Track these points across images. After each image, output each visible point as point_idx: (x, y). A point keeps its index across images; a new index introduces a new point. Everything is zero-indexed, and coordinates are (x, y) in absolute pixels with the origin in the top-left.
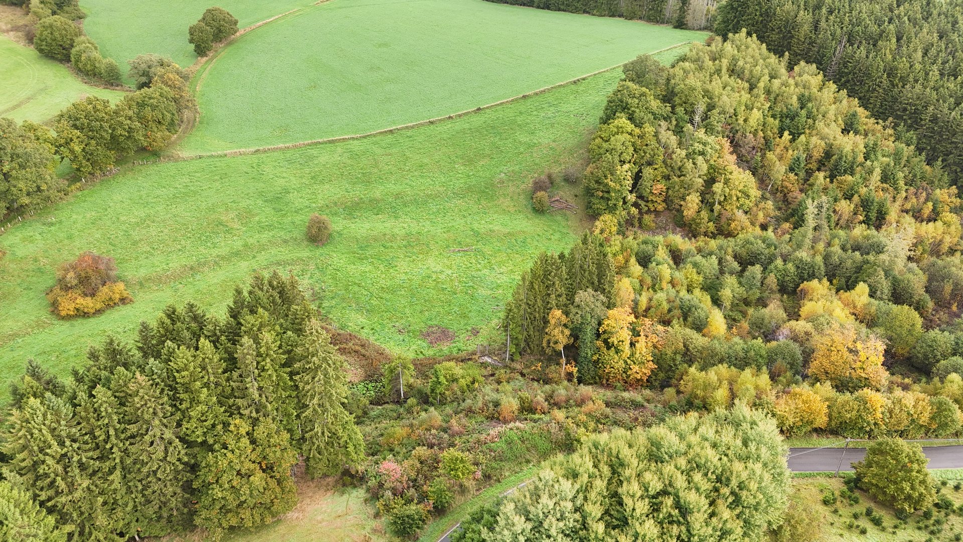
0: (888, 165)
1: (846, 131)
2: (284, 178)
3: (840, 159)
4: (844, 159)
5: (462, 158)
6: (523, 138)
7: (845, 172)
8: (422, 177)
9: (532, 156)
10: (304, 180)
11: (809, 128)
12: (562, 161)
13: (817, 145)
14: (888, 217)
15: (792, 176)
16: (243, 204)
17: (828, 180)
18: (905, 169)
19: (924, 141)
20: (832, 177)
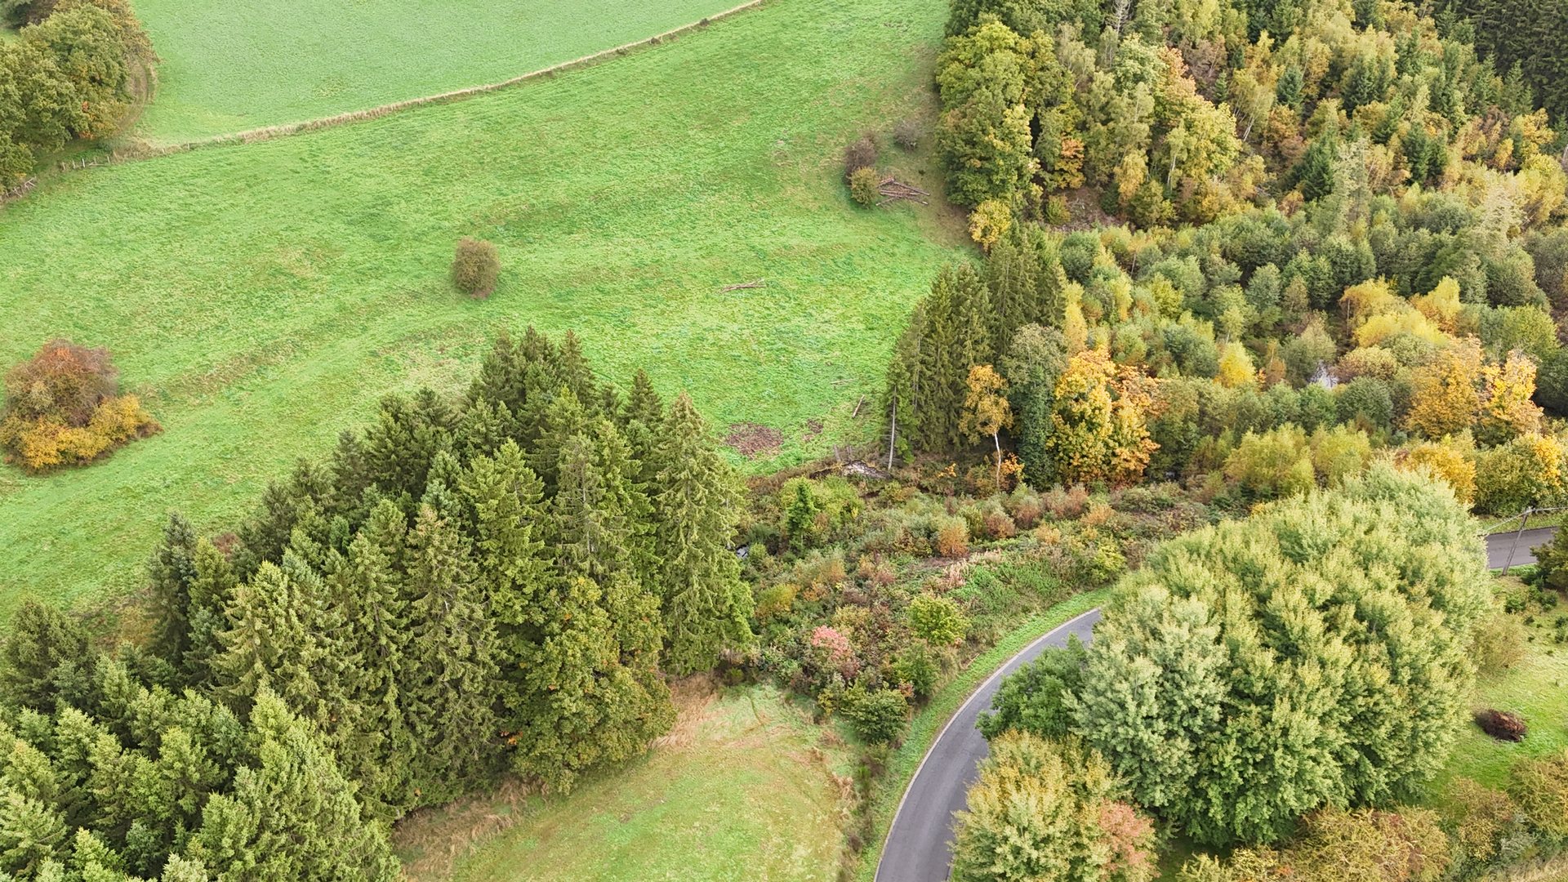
0: (1437, 79)
1: (1360, 25)
2: (371, 176)
3: (1360, 73)
4: (1367, 74)
5: (698, 118)
6: (803, 73)
7: (1370, 97)
8: (633, 157)
9: (826, 105)
10: (411, 179)
11: (1297, 24)
12: (885, 110)
13: (1319, 53)
14: (1447, 170)
15: (1284, 109)
16: (311, 231)
17: (1344, 112)
18: (1463, 84)
19: (1485, 34)
20: (1349, 107)
